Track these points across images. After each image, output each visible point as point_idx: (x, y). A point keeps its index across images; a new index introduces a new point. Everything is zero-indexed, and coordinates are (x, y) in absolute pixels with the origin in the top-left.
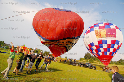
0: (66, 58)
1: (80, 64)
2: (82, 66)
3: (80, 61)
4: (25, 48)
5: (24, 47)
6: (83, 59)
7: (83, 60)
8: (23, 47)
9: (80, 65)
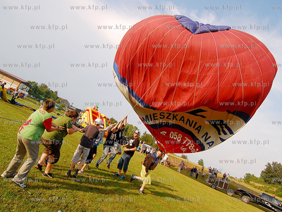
0: (201, 163)
1: (241, 191)
2: (245, 199)
3: (243, 184)
4: (97, 114)
5: (95, 111)
6: (255, 179)
7: (256, 184)
8: (93, 112)
9: (240, 193)
